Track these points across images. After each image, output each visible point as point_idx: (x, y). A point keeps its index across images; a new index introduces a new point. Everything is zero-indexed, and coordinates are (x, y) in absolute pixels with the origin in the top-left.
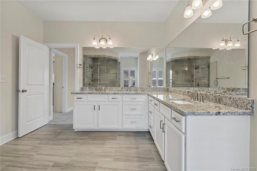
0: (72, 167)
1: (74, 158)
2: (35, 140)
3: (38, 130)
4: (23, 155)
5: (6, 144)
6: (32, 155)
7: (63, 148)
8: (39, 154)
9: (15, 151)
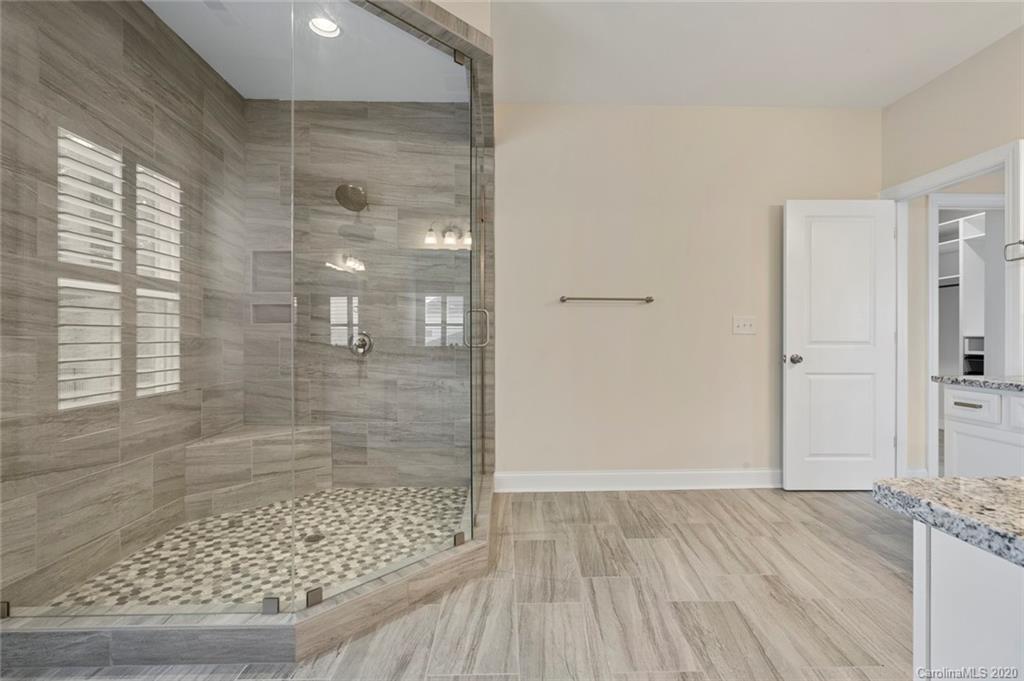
0: (797, 610)
1: (830, 603)
2: (808, 510)
3: (848, 494)
4: (749, 523)
5: (752, 491)
6: (761, 534)
7: (843, 563)
8: (774, 540)
9: (747, 509)
